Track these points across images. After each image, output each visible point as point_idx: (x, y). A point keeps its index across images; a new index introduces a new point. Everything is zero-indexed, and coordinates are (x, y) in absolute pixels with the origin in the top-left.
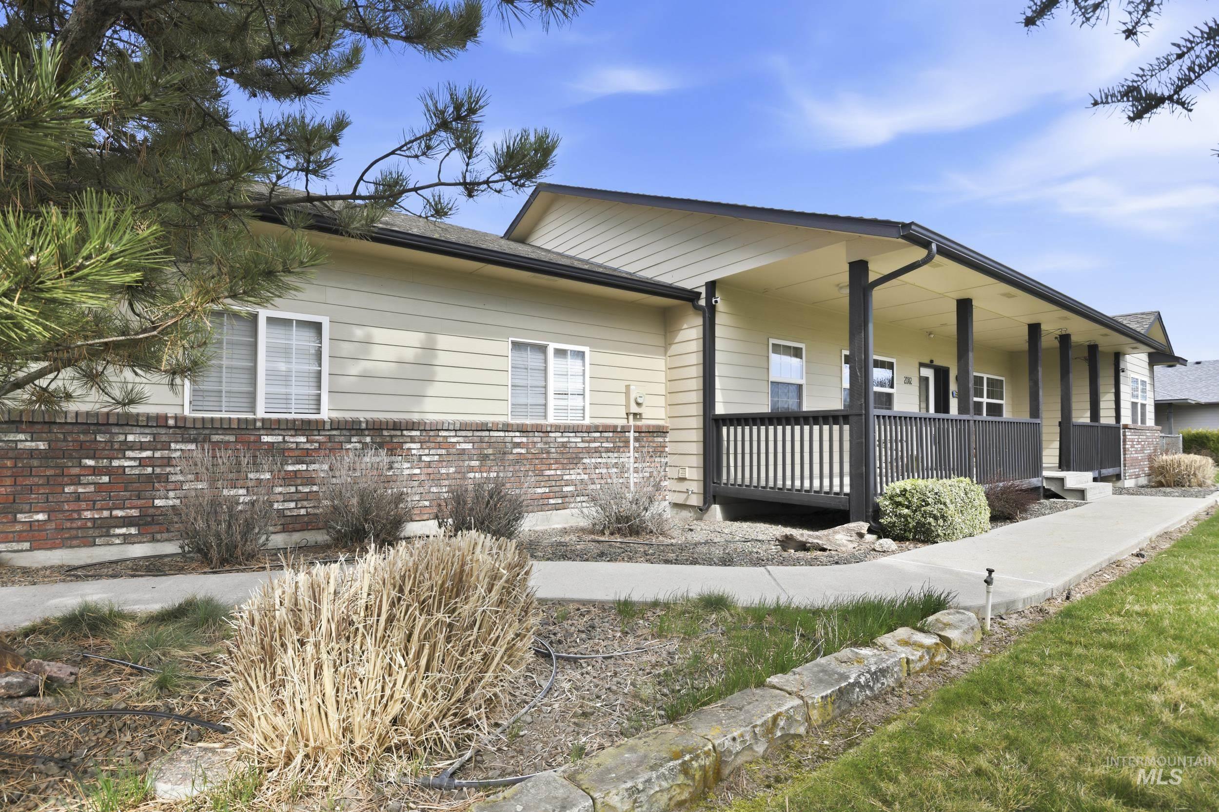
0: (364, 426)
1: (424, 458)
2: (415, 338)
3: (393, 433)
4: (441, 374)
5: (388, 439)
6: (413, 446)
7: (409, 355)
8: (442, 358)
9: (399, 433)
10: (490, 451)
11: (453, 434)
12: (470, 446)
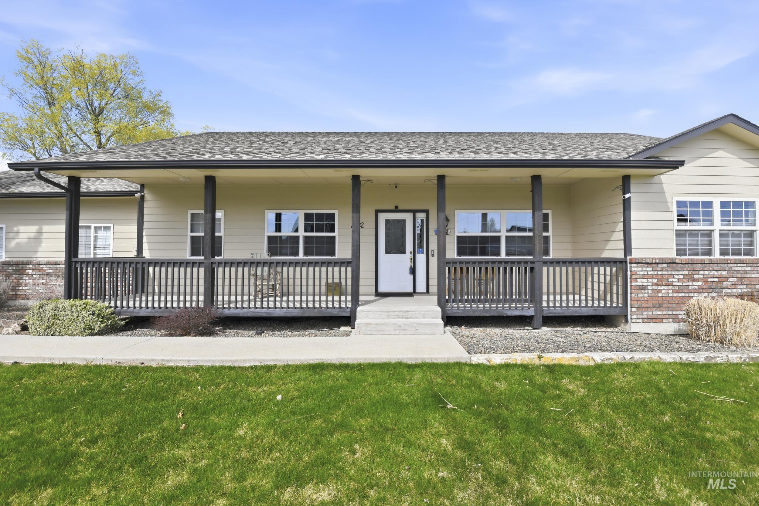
0: (12, 263)
1: (34, 276)
2: (34, 229)
3: (23, 266)
4: (44, 242)
5: (21, 268)
6: (30, 271)
7: (32, 235)
8: (45, 236)
9: (25, 266)
10: (60, 273)
11: (45, 266)
12: (51, 271)
